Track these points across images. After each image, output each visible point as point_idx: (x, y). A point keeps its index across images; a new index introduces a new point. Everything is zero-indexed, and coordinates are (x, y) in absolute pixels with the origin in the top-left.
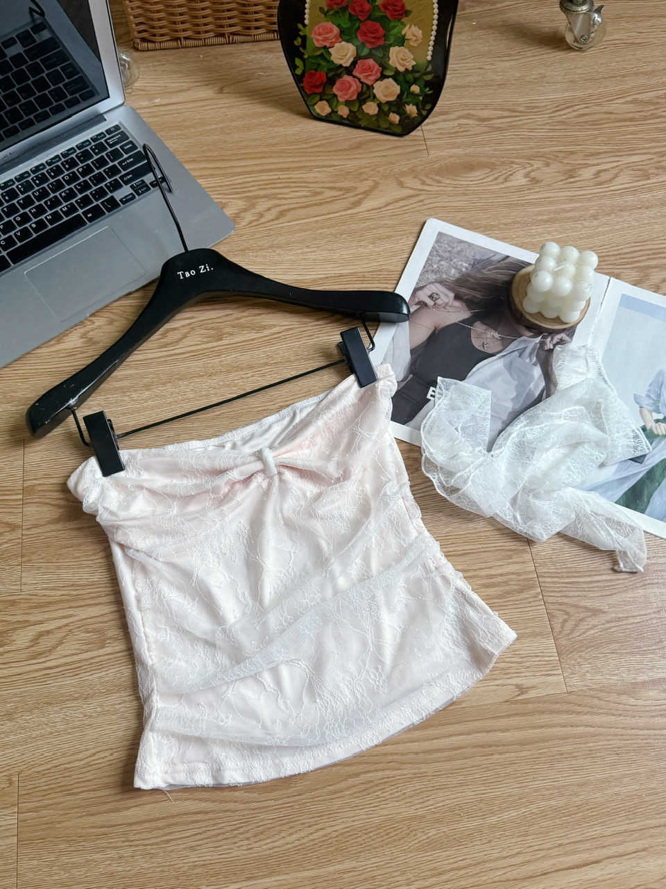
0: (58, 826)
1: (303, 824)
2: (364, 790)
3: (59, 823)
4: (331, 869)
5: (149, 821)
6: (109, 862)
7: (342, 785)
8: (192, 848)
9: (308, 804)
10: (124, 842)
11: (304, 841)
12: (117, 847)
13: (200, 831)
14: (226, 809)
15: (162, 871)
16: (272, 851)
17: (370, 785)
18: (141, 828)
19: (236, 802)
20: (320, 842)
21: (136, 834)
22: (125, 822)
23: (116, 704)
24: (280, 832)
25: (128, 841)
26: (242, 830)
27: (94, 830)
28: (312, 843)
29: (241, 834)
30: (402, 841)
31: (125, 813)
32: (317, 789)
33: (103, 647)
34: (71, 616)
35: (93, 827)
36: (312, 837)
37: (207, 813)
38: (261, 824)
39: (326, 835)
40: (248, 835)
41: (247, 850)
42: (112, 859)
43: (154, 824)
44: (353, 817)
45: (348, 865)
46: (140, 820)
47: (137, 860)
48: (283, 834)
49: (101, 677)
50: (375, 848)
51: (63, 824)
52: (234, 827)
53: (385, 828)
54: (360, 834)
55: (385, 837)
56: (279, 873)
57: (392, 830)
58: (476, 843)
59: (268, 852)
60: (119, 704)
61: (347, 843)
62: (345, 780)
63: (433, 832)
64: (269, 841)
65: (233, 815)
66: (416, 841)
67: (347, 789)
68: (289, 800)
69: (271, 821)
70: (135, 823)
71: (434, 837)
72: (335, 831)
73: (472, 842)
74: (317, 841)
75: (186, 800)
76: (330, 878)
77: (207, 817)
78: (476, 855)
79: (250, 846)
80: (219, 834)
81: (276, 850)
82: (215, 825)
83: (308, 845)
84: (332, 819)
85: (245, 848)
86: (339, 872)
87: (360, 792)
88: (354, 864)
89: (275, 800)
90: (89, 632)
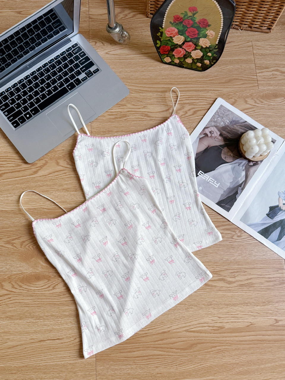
0: (110, 356)
2: (218, 352)
3: (110, 355)
7: (210, 350)
9: (198, 355)
17: (220, 351)
18: (139, 359)
19: (172, 352)
22: (133, 356)
25: (134, 363)
27: (122, 358)
30: (230, 371)
31: (133, 353)
32: (201, 351)
35: (122, 357)
43: (144, 358)
44: (213, 361)
48: (189, 365)
50: (220, 372)
51: (111, 355)
53: (224, 366)
55: (224, 369)
57: (227, 367)
61: (211, 370)
62: (211, 348)
63: (241, 369)
65: (170, 357)
66: (235, 371)
67: (212, 351)
68: (191, 353)
70: (137, 357)
71: (241, 371)
73: (254, 373)
78: (255, 378)
84: (206, 361)
87: (216, 353)
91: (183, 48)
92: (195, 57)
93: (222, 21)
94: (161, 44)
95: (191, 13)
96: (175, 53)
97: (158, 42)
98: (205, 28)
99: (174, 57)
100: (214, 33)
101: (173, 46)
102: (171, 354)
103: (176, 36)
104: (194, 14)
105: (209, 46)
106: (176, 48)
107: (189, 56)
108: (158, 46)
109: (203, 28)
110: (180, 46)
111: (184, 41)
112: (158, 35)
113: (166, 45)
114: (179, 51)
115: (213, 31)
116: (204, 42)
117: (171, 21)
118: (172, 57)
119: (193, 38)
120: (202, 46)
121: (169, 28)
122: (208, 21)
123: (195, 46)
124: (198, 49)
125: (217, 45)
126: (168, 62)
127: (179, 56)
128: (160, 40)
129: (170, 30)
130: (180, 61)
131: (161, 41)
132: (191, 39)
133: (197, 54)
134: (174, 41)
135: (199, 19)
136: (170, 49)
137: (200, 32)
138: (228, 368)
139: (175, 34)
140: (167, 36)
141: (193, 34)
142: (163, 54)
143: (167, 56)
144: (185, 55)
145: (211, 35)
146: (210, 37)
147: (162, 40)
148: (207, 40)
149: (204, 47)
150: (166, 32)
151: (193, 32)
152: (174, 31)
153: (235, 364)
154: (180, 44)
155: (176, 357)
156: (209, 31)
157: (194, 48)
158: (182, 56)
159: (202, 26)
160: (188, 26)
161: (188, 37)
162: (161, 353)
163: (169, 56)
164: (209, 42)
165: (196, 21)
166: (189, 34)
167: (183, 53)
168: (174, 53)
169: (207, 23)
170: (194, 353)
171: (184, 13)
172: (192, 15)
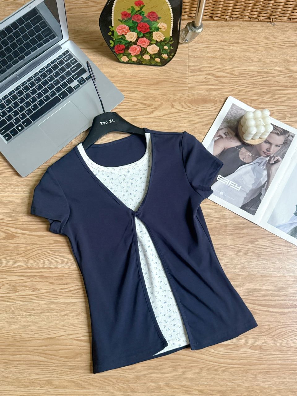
1: (78, 373)
4: (85, 391)
5: (23, 361)
6: (7, 373)
8: (37, 374)
10: (13, 366)
11: (78, 379)
12: (10, 368)
13: (40, 368)
14: (51, 362)
15: (25, 380)
16: (66, 380)
18: (20, 363)
20: (83, 380)
21: (18, 365)
22: (14, 359)
23: (17, 316)
24: (69, 374)
25: (15, 366)
26: (56, 370)
27: (3, 360)
28: (80, 380)
29: (55, 372)
30: (113, 386)
31: (15, 356)
33: (15, 293)
34: (5, 278)
36: (80, 378)
37: (44, 362)
38: (63, 369)
39: (86, 378)
40: (57, 373)
41: (56, 378)
42: (8, 372)
43: (25, 362)
45: (91, 390)
46: (20, 360)
47: (17, 374)
48: (70, 375)
49: (13, 304)
50: (103, 386)
52: (53, 369)
53: (108, 380)
54: (98, 380)
56: (67, 388)
58: (140, 392)
59: (64, 380)
60: (19, 316)
61: (93, 383)
63: (125, 385)
64: (65, 376)
65: (53, 364)
68: (75, 363)
69: (67, 369)
72: (89, 377)
74: (82, 380)
75: (38, 356)
76: (84, 393)
77: (44, 363)
79: (58, 377)
80: (47, 370)
81: (67, 380)
82: (46, 367)
83: (78, 380)
85: (56, 377)
86: (88, 392)
88: (94, 391)
89: (70, 362)
90: (11, 286)
91: (138, 45)
92: (152, 53)
93: (171, 12)
94: (114, 43)
95: (138, 7)
96: (131, 51)
97: (111, 41)
98: (156, 21)
99: (130, 56)
100: (166, 25)
101: (127, 44)
102: (53, 361)
103: (128, 33)
104: (141, 8)
105: (164, 39)
106: (131, 45)
107: (145, 52)
108: (112, 46)
109: (154, 21)
110: (135, 43)
111: (137, 37)
112: (109, 34)
113: (120, 44)
114: (135, 48)
115: (164, 23)
116: (157, 36)
117: (119, 19)
118: (129, 55)
119: (145, 33)
120: (156, 40)
121: (120, 26)
122: (157, 14)
123: (149, 41)
124: (153, 44)
125: (171, 37)
126: (125, 61)
127: (135, 54)
128: (112, 39)
129: (120, 28)
130: (137, 59)
131: (114, 41)
132: (144, 34)
133: (153, 49)
134: (127, 39)
135: (147, 13)
136: (124, 47)
137: (152, 26)
138: (112, 382)
139: (127, 31)
140: (119, 34)
141: (145, 29)
142: (118, 54)
143: (123, 55)
144: (141, 52)
145: (163, 28)
146: (162, 30)
147: (114, 39)
148: (160, 33)
149: (159, 40)
150: (117, 30)
151: (144, 27)
152: (124, 28)
153: (120, 378)
154: (134, 41)
155: (58, 364)
156: (160, 23)
157: (149, 44)
158: (139, 53)
159: (152, 20)
160: (137, 22)
161: (140, 32)
162: (43, 359)
163: (125, 55)
164: (163, 35)
165: (145, 15)
166: (140, 29)
167: (139, 49)
168: (129, 51)
169: (157, 16)
170: (78, 363)
171: (131, 8)
172: (138, 9)
